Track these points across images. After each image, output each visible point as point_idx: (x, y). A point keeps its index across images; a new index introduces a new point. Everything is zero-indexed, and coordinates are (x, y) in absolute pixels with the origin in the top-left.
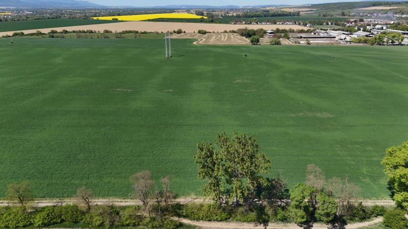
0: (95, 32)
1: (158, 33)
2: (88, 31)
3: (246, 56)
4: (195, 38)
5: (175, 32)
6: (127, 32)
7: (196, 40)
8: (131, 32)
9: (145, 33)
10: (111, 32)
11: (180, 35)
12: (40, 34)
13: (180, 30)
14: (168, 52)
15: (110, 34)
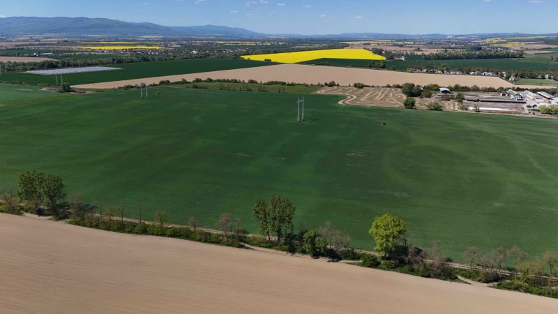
0: (240, 82)
1: (307, 85)
2: (232, 80)
3: (384, 124)
4: (346, 94)
5: (326, 84)
6: (272, 83)
7: (344, 97)
8: (277, 83)
9: (292, 85)
10: (256, 82)
11: (331, 88)
12: (184, 82)
13: (333, 82)
14: (301, 114)
15: (255, 84)
